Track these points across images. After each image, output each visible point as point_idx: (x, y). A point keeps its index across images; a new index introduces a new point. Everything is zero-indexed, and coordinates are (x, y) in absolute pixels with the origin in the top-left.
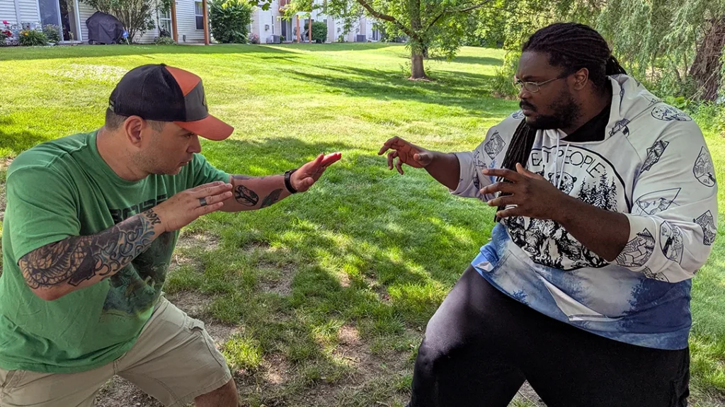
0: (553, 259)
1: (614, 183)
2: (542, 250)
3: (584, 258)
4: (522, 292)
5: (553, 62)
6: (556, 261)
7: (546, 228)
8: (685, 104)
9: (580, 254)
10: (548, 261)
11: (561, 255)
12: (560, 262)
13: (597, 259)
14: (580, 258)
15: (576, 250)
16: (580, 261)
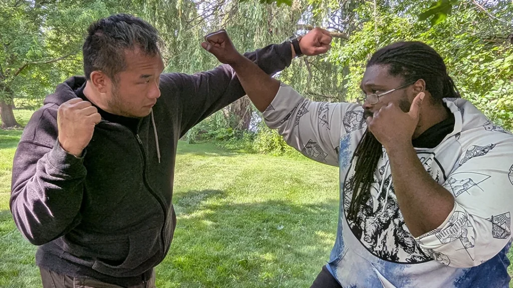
0: (390, 250)
1: (438, 176)
2: (379, 240)
3: (418, 251)
5: (394, 72)
6: (392, 253)
8: (233, 133)
9: (414, 247)
10: (384, 252)
11: (397, 246)
12: (396, 254)
14: (414, 252)
15: (411, 243)
16: (414, 254)
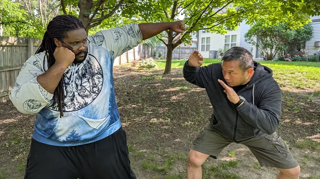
0: (82, 103)
2: (75, 102)
3: (93, 94)
4: (74, 130)
7: (73, 89)
9: (90, 94)
12: (85, 102)
13: (97, 91)
